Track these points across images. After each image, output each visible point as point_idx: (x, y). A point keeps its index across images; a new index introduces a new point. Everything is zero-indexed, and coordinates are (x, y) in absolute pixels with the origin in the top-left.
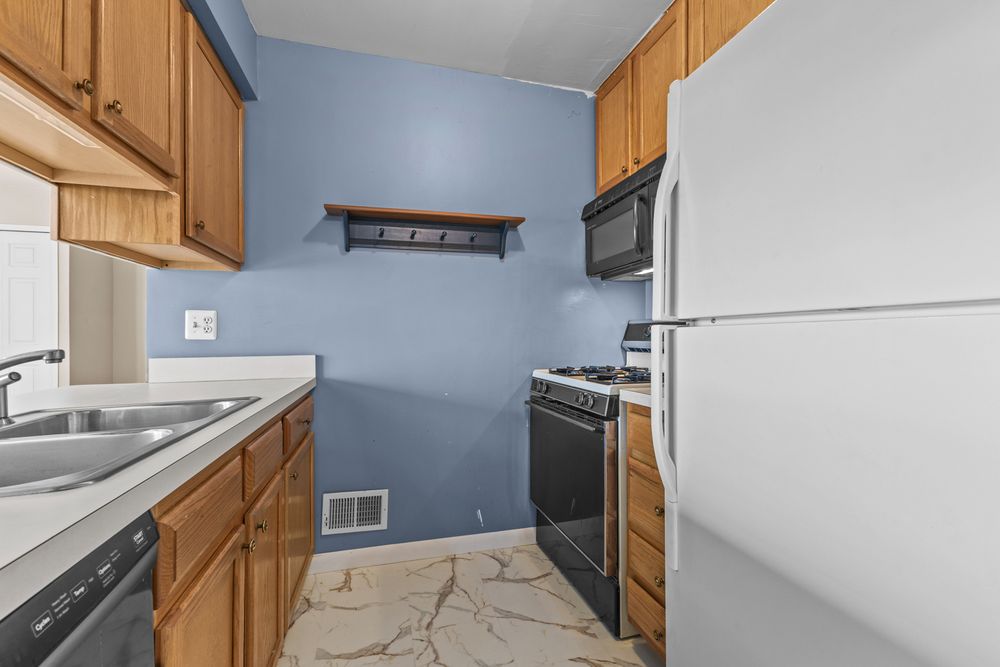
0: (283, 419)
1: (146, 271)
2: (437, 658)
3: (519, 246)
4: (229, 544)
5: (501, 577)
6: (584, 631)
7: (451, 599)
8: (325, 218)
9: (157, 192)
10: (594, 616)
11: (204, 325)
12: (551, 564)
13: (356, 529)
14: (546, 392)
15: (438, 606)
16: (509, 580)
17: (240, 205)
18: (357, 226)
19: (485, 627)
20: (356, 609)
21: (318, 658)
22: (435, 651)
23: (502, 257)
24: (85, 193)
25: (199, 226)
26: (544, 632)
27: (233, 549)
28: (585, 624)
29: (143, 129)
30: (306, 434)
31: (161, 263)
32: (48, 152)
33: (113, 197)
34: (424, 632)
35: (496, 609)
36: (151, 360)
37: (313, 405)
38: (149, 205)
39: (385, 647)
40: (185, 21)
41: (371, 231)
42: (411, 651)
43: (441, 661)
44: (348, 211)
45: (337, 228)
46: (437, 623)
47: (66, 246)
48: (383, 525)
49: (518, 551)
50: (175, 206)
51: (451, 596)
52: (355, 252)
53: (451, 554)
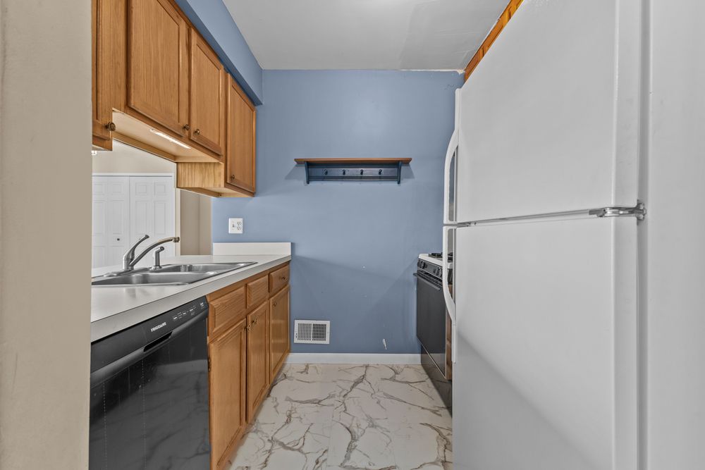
0: (269, 275)
1: (213, 198)
2: (346, 410)
3: (410, 175)
4: (238, 324)
5: (393, 379)
6: (434, 412)
7: (360, 385)
8: (296, 166)
9: (215, 163)
10: (444, 406)
11: (237, 225)
12: (427, 376)
13: (311, 342)
14: (423, 268)
15: (353, 387)
16: (397, 381)
17: (254, 162)
18: (313, 169)
19: (376, 400)
20: (308, 382)
21: (286, 400)
22: (345, 407)
23: (399, 183)
24: (187, 165)
25: (232, 178)
26: (410, 409)
27: (240, 327)
28: (437, 409)
29: (208, 137)
30: (286, 285)
31: (218, 194)
32: (173, 150)
33: (198, 166)
34: (342, 398)
35: (384, 394)
36: (214, 244)
37: (289, 270)
38: (211, 169)
39: (320, 401)
40: (226, 78)
41: (320, 171)
42: (333, 405)
43: (348, 412)
44: (307, 162)
45: (302, 171)
46: (349, 395)
47: (179, 190)
48: (327, 341)
49: (408, 367)
50: (222, 169)
51: (360, 384)
52: (313, 184)
53: (366, 363)
